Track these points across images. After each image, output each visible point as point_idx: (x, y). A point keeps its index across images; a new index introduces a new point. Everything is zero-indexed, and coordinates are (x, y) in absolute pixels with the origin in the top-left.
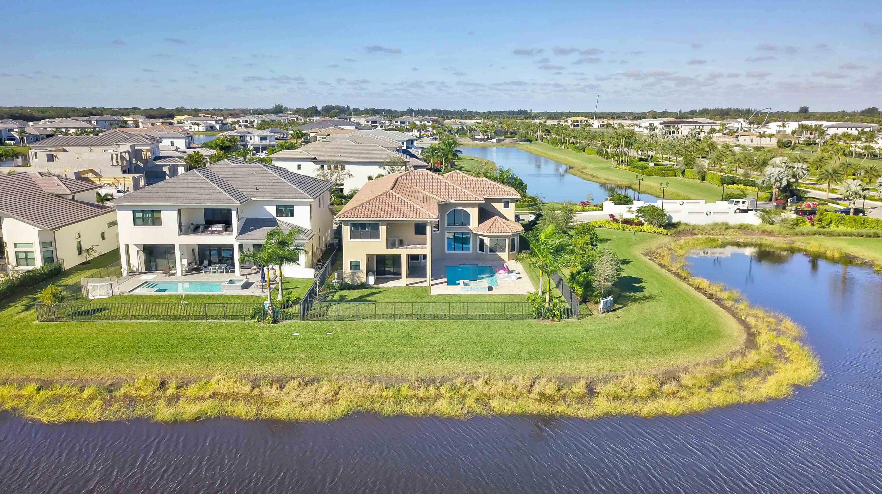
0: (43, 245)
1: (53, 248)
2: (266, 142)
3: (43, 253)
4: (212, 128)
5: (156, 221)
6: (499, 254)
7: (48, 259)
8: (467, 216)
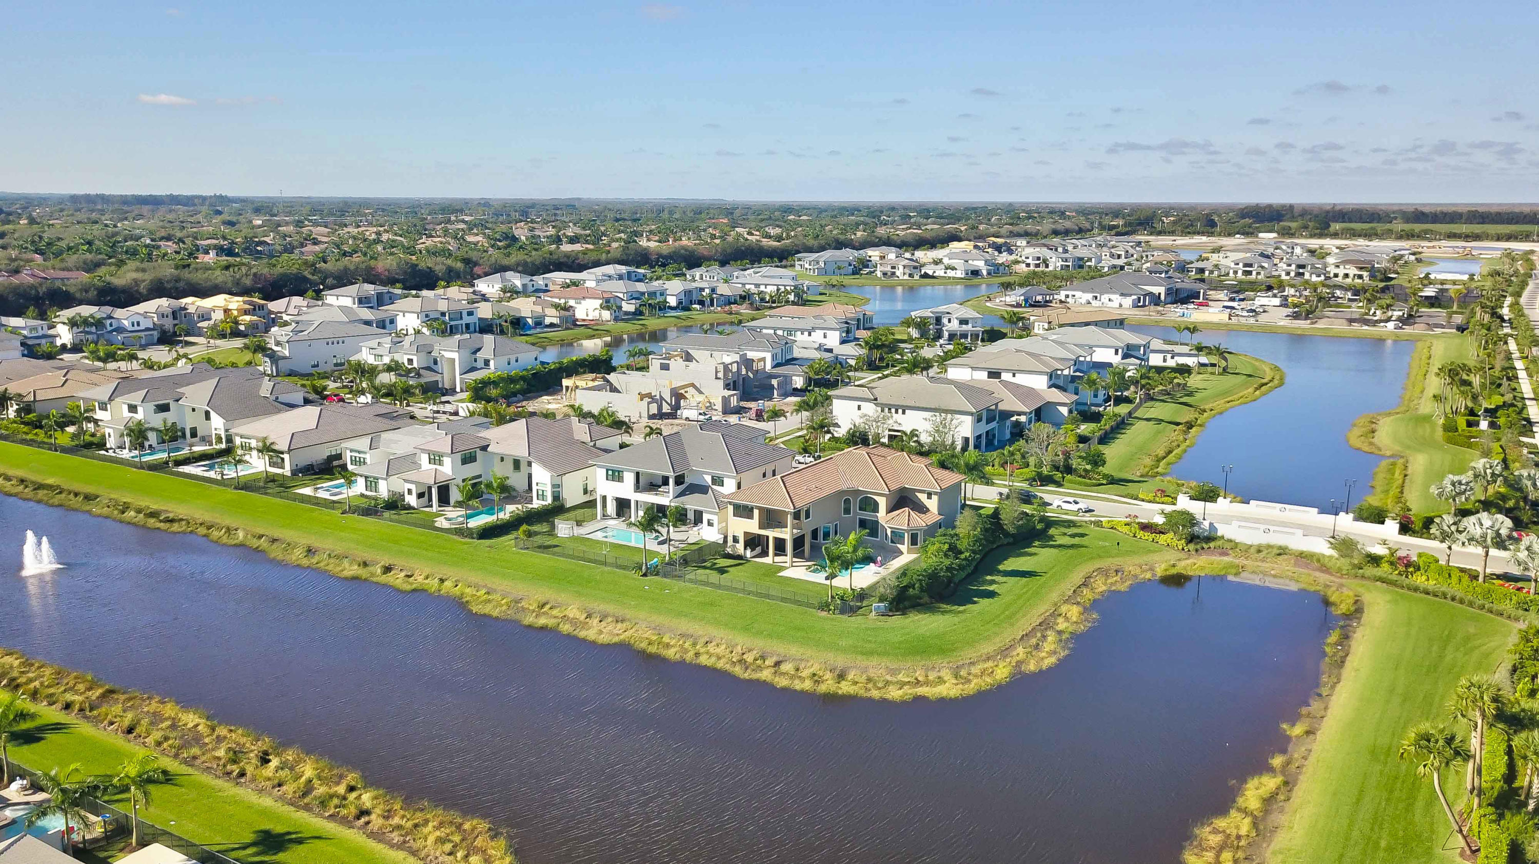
0: (553, 486)
1: (560, 489)
2: (968, 327)
3: (553, 492)
4: (976, 273)
5: (620, 479)
6: (899, 546)
7: (556, 497)
8: (876, 505)
